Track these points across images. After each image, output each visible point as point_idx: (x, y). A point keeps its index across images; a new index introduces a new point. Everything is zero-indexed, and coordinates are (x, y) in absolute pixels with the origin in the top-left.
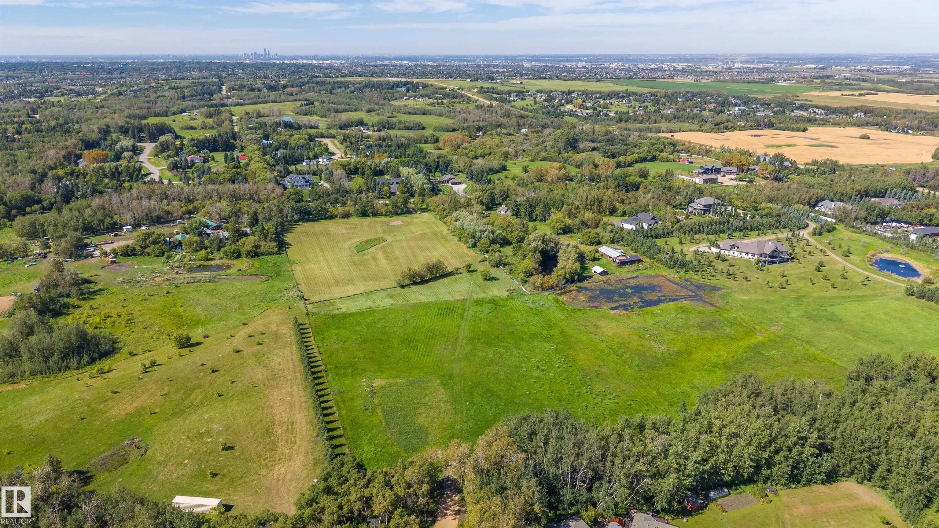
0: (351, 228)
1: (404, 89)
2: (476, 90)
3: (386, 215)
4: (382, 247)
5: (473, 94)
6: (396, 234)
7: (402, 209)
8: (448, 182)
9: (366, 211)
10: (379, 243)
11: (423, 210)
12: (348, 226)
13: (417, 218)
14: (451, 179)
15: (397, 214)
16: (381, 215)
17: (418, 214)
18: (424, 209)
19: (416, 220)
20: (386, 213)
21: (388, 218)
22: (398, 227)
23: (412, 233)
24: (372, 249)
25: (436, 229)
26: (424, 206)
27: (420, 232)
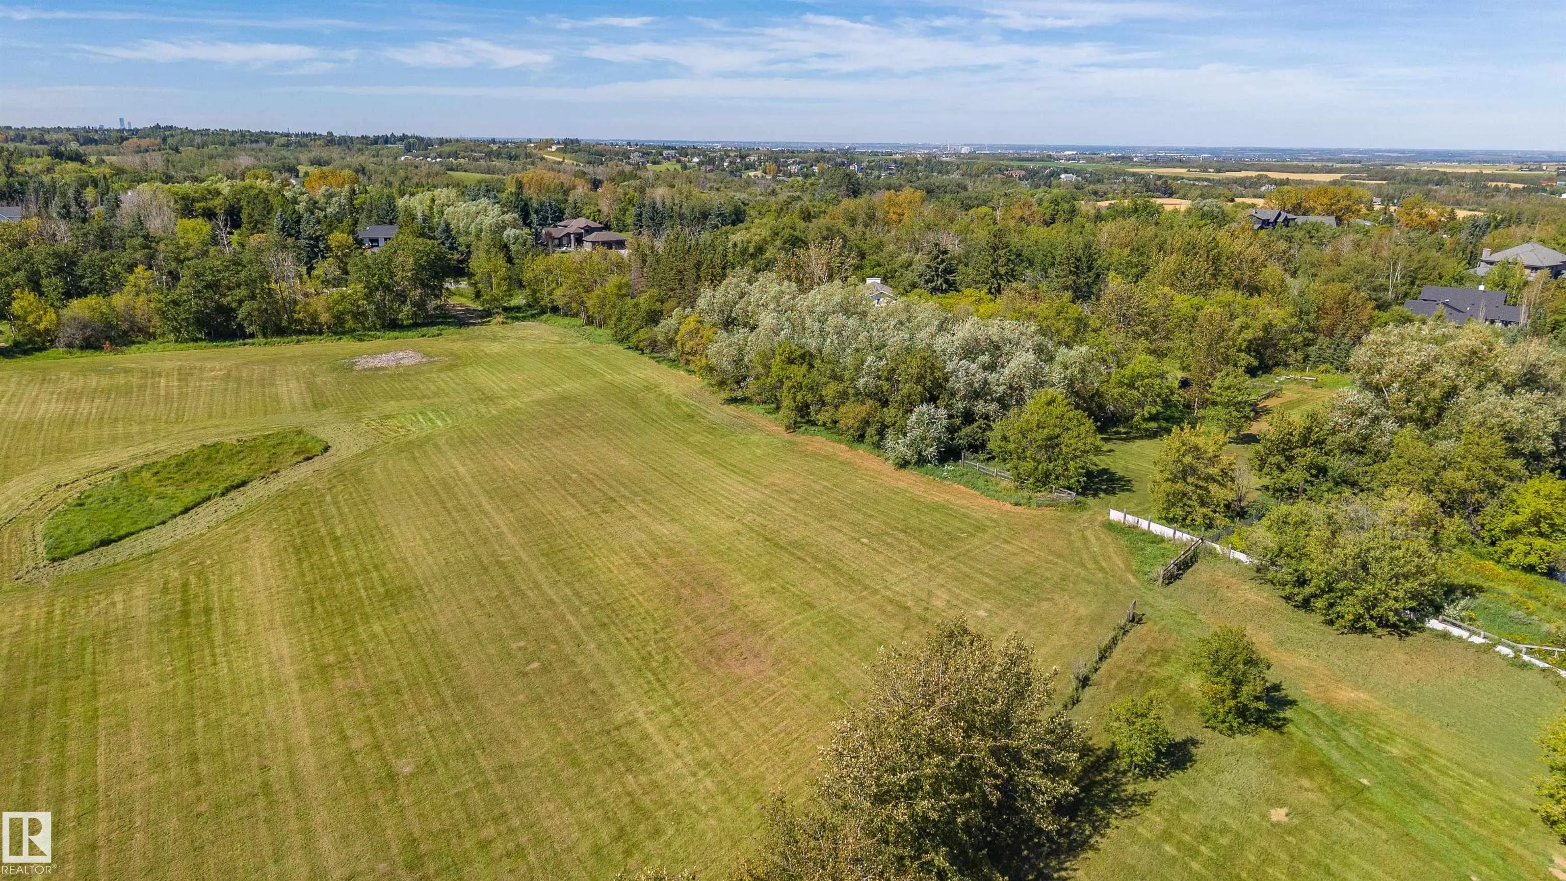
0: (106, 393)
1: (401, 146)
2: (554, 148)
3: (338, 328)
4: (284, 495)
5: (551, 153)
6: (392, 406)
7: (420, 305)
8: (579, 240)
9: (227, 312)
10: (270, 471)
11: (513, 313)
12: (93, 381)
13: (495, 339)
14: (589, 230)
15: (394, 325)
16: (313, 330)
17: (495, 326)
18: (518, 309)
19: (495, 348)
20: (339, 319)
21: (347, 345)
22: (403, 374)
23: (488, 398)
24: (204, 517)
25: (618, 378)
26: (519, 300)
27: (538, 395)
